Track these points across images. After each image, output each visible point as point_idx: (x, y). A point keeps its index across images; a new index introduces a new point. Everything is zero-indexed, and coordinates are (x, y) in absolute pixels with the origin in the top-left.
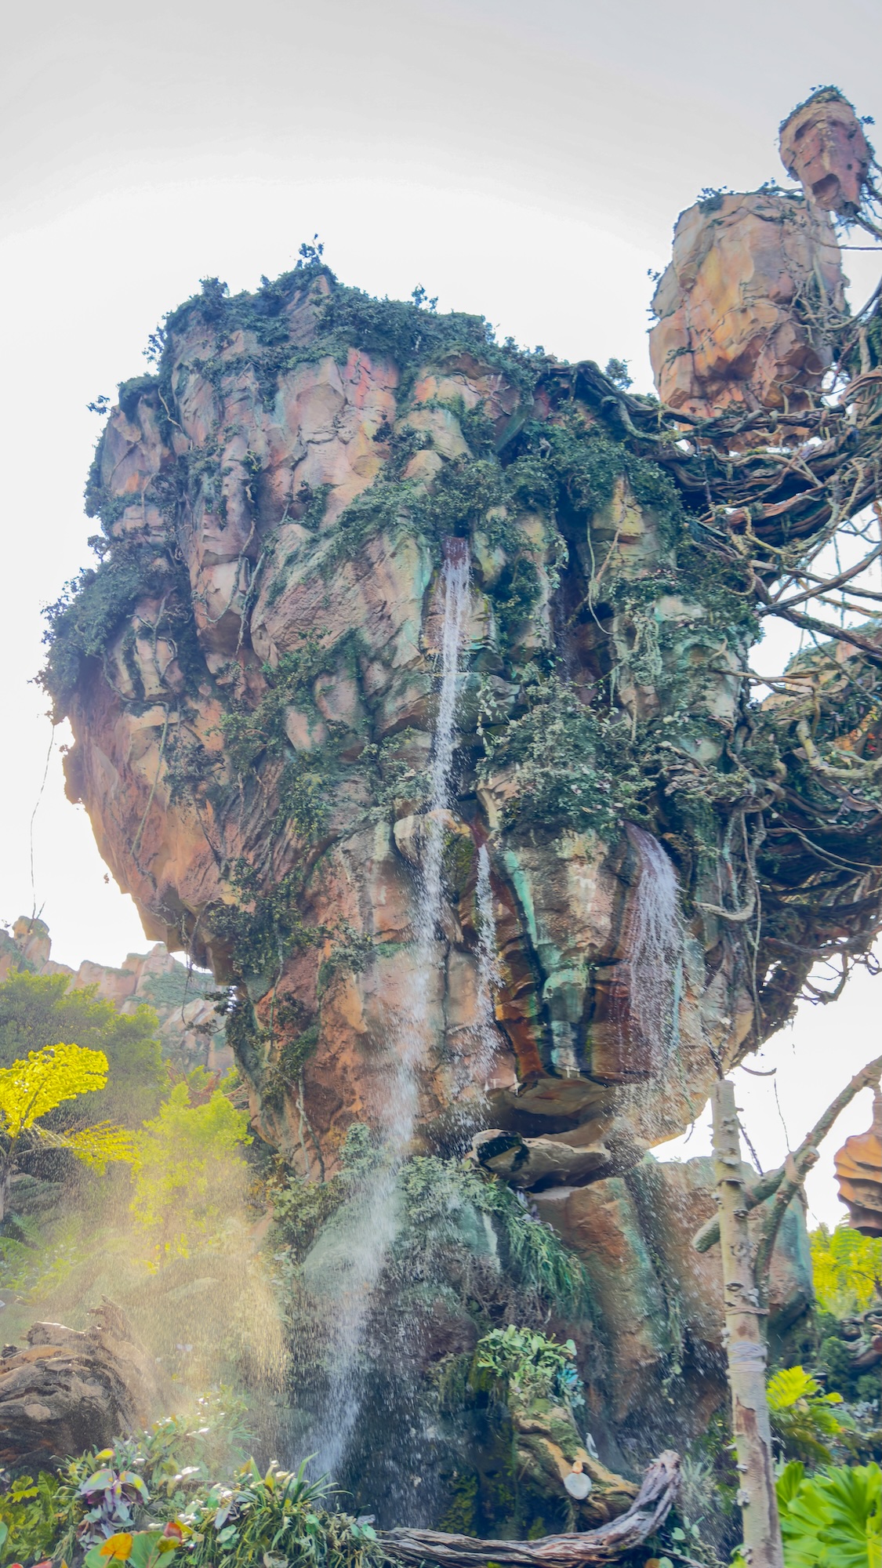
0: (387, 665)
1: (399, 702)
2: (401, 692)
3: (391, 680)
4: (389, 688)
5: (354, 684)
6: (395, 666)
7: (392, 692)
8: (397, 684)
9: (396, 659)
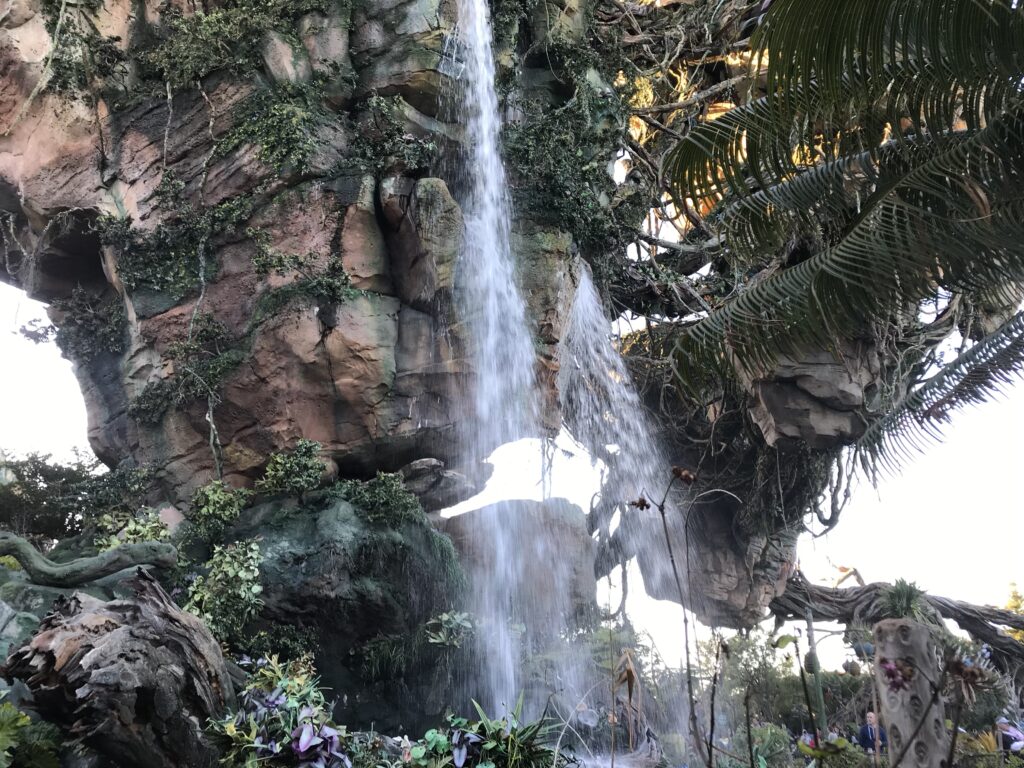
0: (389, 28)
1: (396, 68)
2: (401, 59)
3: (391, 43)
4: (384, 51)
5: (346, 35)
6: (400, 31)
7: (389, 56)
8: (397, 49)
9: (402, 26)
